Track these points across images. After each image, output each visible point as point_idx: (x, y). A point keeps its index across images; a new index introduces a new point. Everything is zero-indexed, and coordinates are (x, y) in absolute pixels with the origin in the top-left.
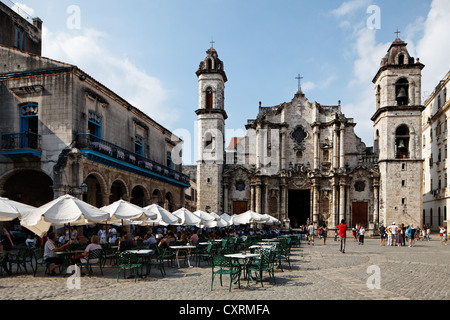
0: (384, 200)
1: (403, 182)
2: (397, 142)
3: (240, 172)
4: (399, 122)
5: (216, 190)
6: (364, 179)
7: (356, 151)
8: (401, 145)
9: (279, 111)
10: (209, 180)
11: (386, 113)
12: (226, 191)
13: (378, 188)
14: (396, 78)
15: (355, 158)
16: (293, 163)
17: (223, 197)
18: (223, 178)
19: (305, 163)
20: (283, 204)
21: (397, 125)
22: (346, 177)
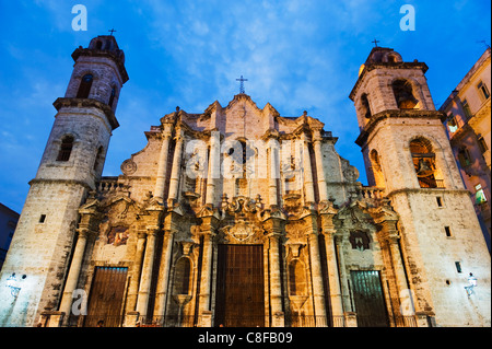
1: (447, 229)
3: (121, 207)
4: (412, 133)
5: (53, 241)
6: (365, 227)
7: (342, 179)
9: (207, 115)
10: (43, 219)
11: (389, 120)
12: (81, 243)
13: (398, 241)
14: (391, 78)
15: (343, 190)
16: (230, 196)
17: (70, 256)
18: (80, 216)
19: (253, 196)
20: (206, 274)
21: (409, 138)
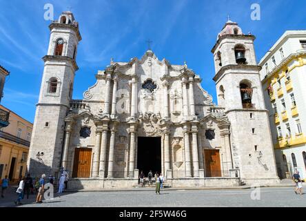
0: (238, 147)
2: (242, 93)
3: (86, 117)
4: (241, 77)
5: (54, 135)
6: (214, 127)
8: (246, 97)
10: (47, 124)
11: (230, 71)
13: (229, 135)
14: (234, 44)
15: (203, 109)
16: (144, 112)
17: (63, 143)
18: (65, 123)
19: (156, 112)
21: (240, 80)
22: (198, 124)
